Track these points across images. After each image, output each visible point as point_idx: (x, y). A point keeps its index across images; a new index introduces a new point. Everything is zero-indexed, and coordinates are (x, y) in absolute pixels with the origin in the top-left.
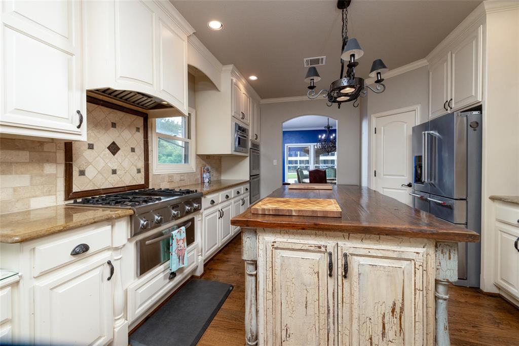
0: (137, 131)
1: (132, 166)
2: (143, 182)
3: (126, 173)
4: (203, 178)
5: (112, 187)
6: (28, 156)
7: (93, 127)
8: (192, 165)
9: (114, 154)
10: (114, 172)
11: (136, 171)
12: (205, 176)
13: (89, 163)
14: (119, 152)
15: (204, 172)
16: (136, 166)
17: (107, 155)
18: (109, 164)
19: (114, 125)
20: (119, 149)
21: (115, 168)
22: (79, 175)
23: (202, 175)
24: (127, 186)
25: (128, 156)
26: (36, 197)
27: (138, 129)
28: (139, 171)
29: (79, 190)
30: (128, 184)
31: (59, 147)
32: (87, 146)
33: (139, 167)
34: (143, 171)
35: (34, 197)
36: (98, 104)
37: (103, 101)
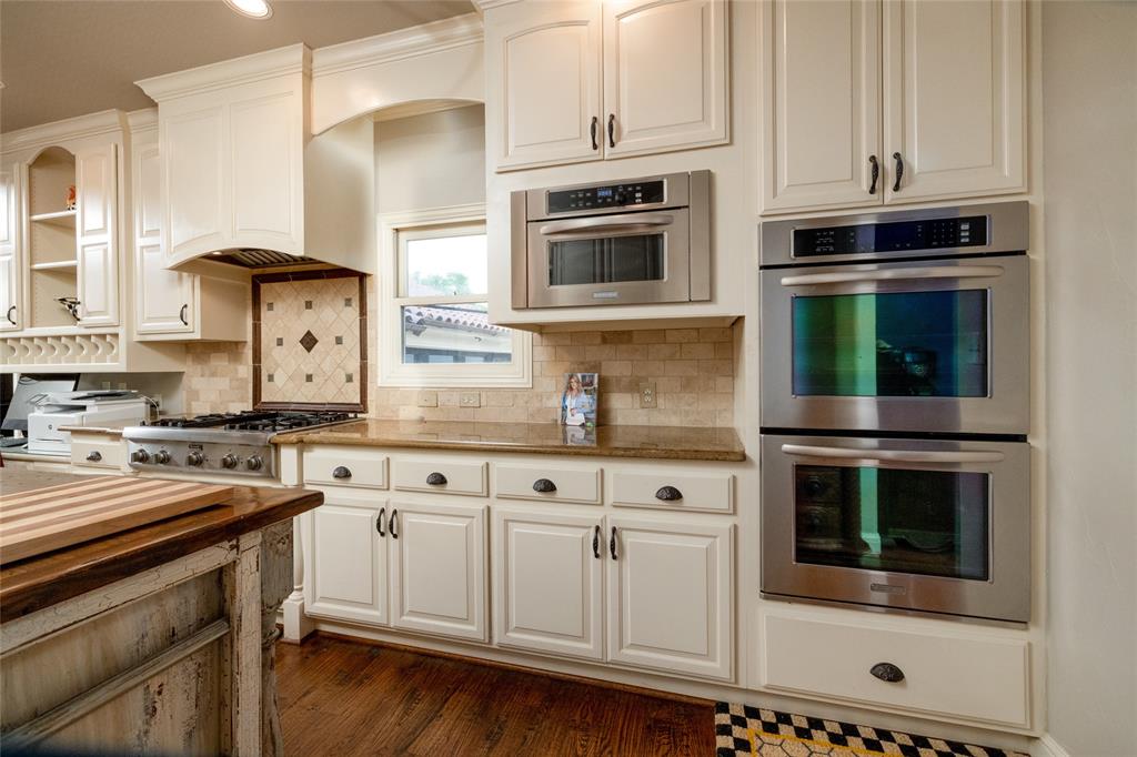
0: (346, 305)
1: (338, 370)
2: (357, 400)
3: (326, 381)
4: (565, 409)
5: (306, 401)
7: (283, 314)
9: (309, 349)
10: (309, 378)
11: (344, 378)
12: (571, 402)
13: (278, 365)
14: (316, 346)
15: (570, 388)
16: (344, 369)
17: (300, 353)
18: (302, 366)
19: (309, 305)
20: (316, 341)
21: (309, 373)
22: (268, 381)
23: (561, 398)
24: (328, 404)
25: (331, 353)
27: (348, 302)
28: (349, 379)
29: (271, 400)
30: (331, 399)
31: (249, 346)
32: (276, 342)
33: (349, 372)
34: (357, 378)
36: (288, 280)
37: (292, 273)
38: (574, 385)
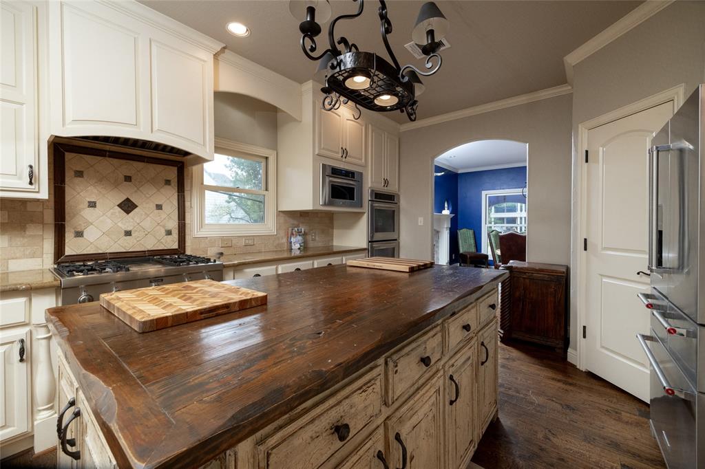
0: (166, 184)
1: (158, 227)
2: (175, 246)
3: (146, 235)
4: (291, 243)
5: (125, 251)
6: (7, 216)
7: (96, 182)
8: (270, 226)
9: (128, 212)
10: (128, 233)
11: (163, 233)
12: (293, 240)
13: (89, 224)
14: (136, 210)
15: (292, 234)
16: (164, 227)
17: (117, 214)
18: (119, 224)
19: (128, 179)
20: (136, 206)
21: (129, 229)
22: (75, 237)
23: (289, 239)
24: (148, 251)
25: (151, 215)
26: (16, 258)
27: (168, 182)
28: (169, 233)
29: (75, 253)
30: (150, 248)
31: (47, 206)
32: (87, 204)
33: (169, 228)
34: (175, 232)
35: (13, 259)
36: (104, 156)
37: (109, 151)
38: (294, 233)
